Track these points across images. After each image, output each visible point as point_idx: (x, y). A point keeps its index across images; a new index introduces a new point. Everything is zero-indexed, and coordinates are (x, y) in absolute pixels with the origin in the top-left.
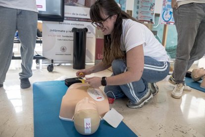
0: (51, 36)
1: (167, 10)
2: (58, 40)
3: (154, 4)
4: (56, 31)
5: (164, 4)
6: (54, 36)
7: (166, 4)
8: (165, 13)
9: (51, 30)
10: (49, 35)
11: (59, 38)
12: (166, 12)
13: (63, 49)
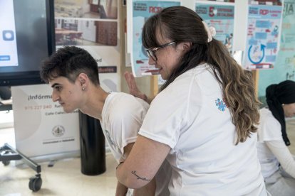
0: (31, 108)
1: (255, 43)
2: (46, 114)
3: (232, 35)
4: (41, 97)
5: (250, 34)
6: (38, 107)
7: (254, 33)
8: (252, 49)
9: (31, 97)
10: (26, 108)
11: (49, 111)
12: (254, 47)
13: (58, 131)
